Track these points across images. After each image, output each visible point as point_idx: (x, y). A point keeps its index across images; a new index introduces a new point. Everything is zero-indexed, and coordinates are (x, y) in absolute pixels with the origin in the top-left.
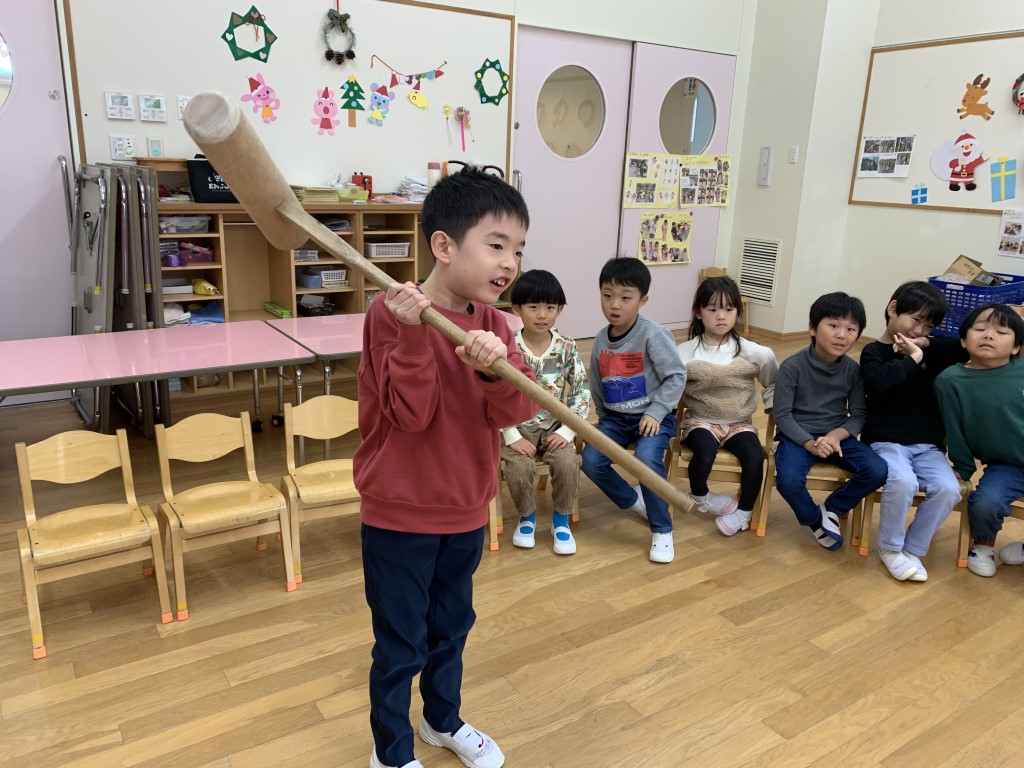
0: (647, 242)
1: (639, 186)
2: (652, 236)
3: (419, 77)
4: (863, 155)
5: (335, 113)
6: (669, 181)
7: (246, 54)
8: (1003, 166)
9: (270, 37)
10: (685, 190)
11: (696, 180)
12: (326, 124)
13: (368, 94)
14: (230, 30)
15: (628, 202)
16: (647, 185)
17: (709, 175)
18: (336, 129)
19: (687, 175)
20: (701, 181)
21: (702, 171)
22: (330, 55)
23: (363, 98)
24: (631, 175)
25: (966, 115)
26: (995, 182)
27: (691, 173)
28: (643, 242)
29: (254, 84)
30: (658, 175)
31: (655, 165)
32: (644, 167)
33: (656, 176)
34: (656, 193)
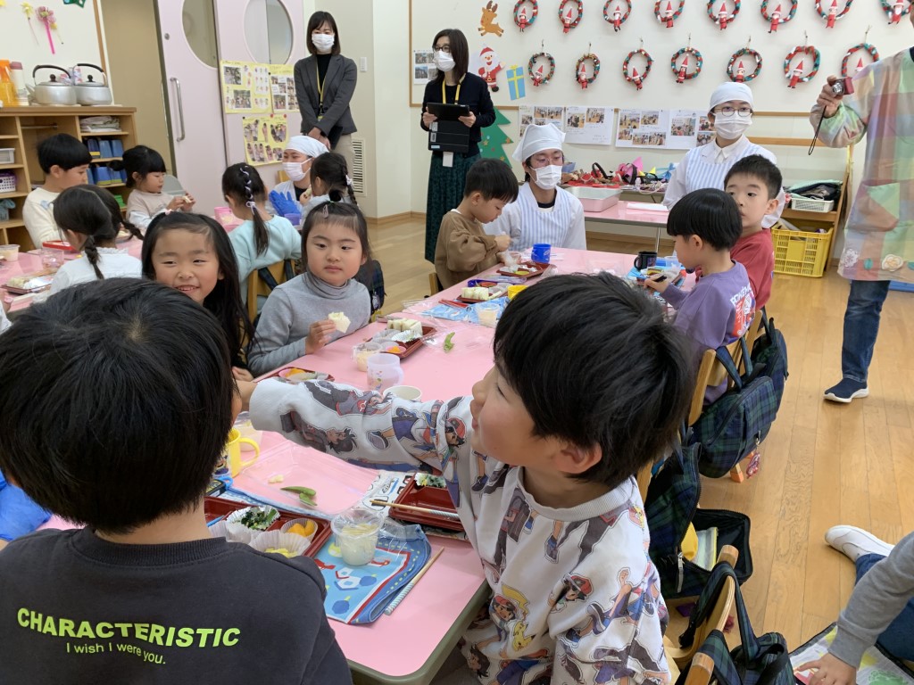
0: (252, 144)
1: (236, 92)
2: (255, 139)
4: (415, 66)
6: (261, 88)
8: (515, 73)
10: (276, 97)
11: (285, 87)
15: (229, 108)
16: (243, 92)
19: (276, 83)
20: (289, 88)
21: (289, 80)
24: (227, 83)
25: (485, 33)
26: (511, 85)
27: (279, 81)
28: (249, 145)
30: (251, 82)
31: (247, 73)
32: (238, 75)
33: (249, 83)
34: (252, 99)
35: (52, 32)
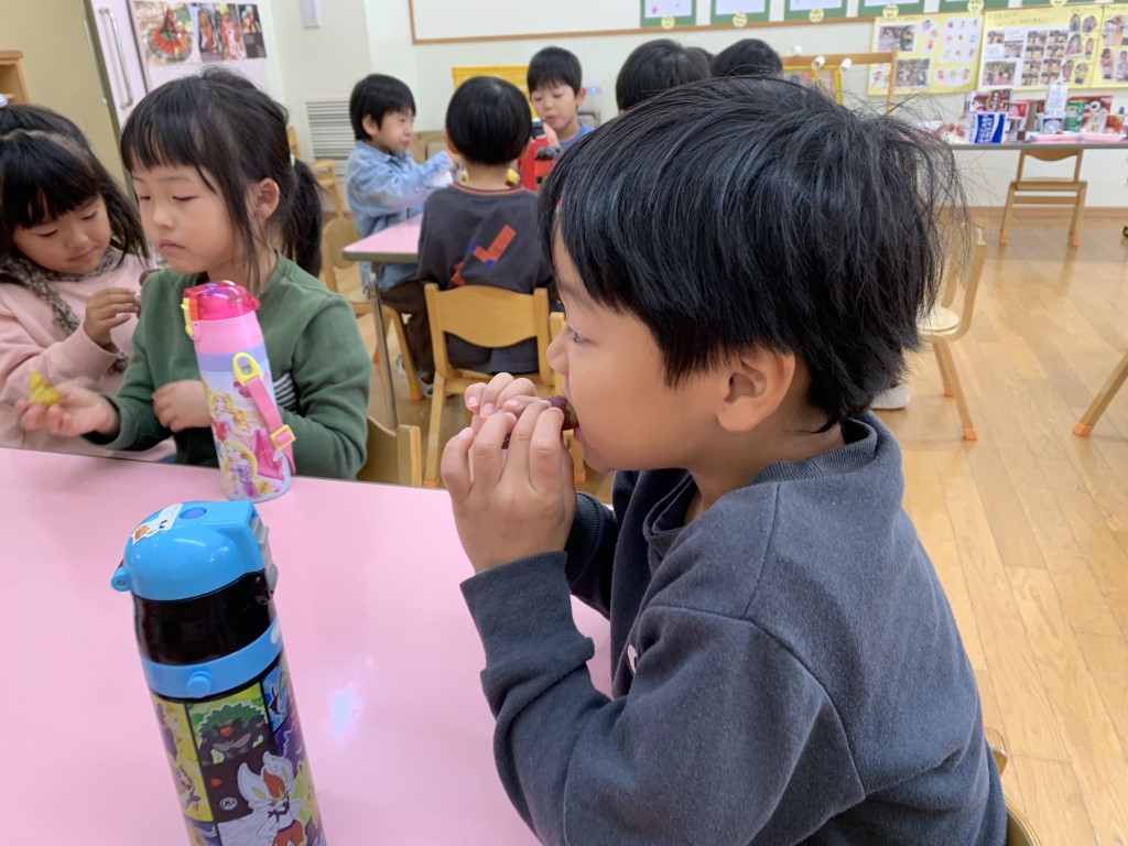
6: (958, 53)
10: (991, 65)
11: (1019, 49)
16: (914, 62)
17: (1050, 41)
19: (999, 41)
20: (1029, 49)
21: (1032, 35)
27: (1006, 39)
30: (935, 45)
31: (929, 32)
32: (907, 37)
33: (930, 47)
34: (931, 73)
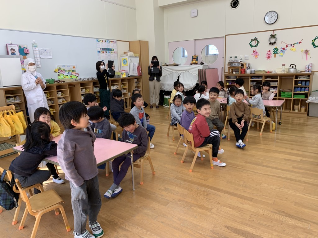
3: (294, 44)
5: (271, 55)
7: (253, 46)
9: (258, 42)
12: (269, 57)
13: (280, 50)
14: (251, 43)
18: (271, 58)
22: (270, 44)
23: (278, 51)
29: (254, 51)
35: (308, 55)
